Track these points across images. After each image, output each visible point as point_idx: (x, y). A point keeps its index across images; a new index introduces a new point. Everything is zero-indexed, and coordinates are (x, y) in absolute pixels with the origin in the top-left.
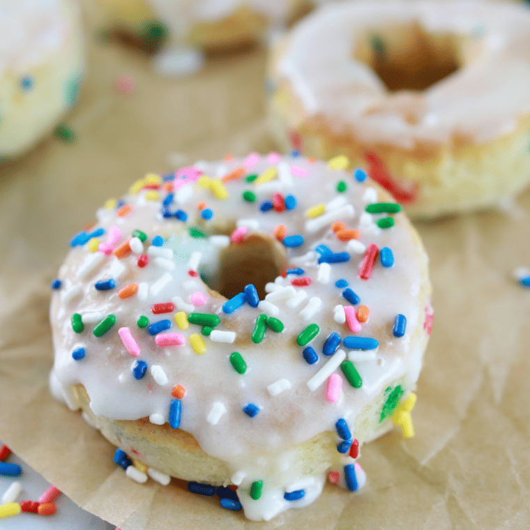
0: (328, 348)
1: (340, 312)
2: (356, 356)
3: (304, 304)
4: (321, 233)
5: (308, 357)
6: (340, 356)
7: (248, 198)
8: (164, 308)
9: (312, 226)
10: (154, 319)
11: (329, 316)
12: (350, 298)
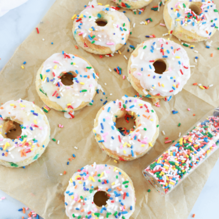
0: (119, 214)
1: (121, 208)
2: (125, 215)
3: (114, 207)
4: (115, 188)
5: (116, 217)
6: (122, 216)
7: (99, 181)
8: (90, 213)
9: (113, 187)
10: (88, 215)
11: (119, 209)
12: (122, 204)
